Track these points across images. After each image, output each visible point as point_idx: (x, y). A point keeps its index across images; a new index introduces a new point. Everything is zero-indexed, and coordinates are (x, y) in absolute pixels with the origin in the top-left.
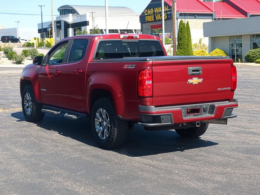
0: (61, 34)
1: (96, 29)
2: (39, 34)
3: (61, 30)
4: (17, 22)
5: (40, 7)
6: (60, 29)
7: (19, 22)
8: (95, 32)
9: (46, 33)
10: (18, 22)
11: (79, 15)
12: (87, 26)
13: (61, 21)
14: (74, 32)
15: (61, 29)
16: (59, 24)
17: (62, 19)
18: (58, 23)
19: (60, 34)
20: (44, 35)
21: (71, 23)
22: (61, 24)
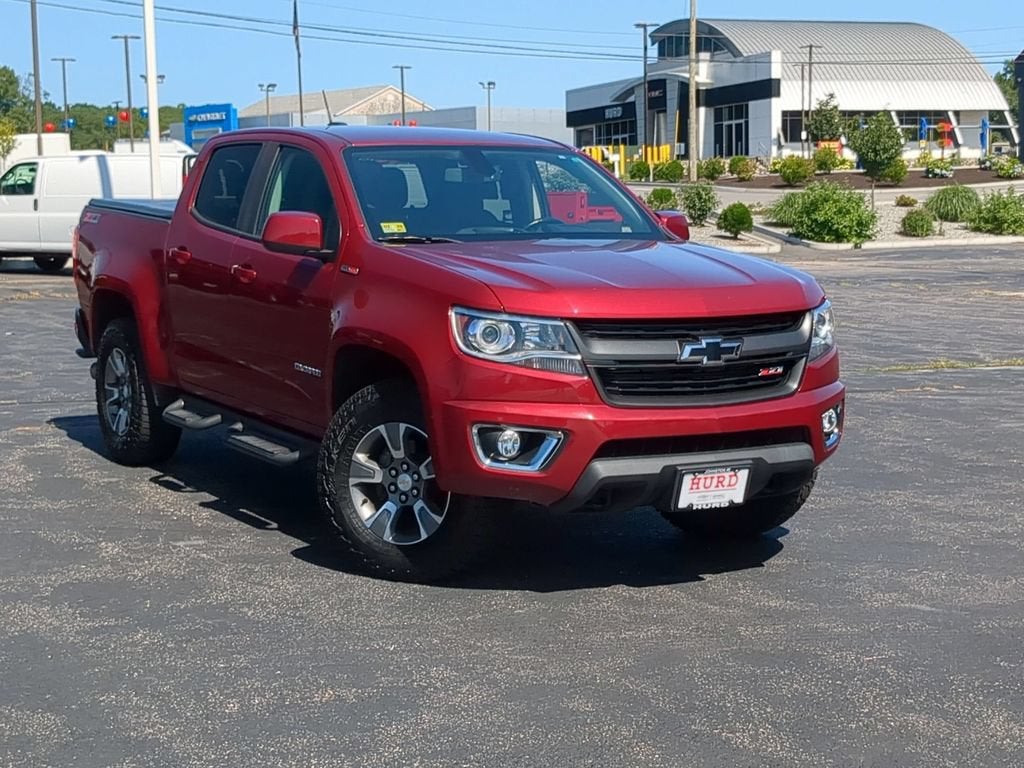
0: (663, 132)
1: (829, 108)
2: (572, 129)
3: (661, 115)
4: (486, 86)
5: (642, 30)
6: (658, 112)
7: (493, 84)
8: (824, 121)
9: (600, 127)
10: (489, 84)
11: (738, 59)
12: (774, 100)
13: (668, 82)
14: (716, 121)
15: (665, 111)
16: (657, 93)
17: (669, 72)
18: (655, 90)
19: (658, 131)
20: (592, 132)
21: (704, 88)
22: (665, 92)
